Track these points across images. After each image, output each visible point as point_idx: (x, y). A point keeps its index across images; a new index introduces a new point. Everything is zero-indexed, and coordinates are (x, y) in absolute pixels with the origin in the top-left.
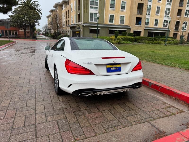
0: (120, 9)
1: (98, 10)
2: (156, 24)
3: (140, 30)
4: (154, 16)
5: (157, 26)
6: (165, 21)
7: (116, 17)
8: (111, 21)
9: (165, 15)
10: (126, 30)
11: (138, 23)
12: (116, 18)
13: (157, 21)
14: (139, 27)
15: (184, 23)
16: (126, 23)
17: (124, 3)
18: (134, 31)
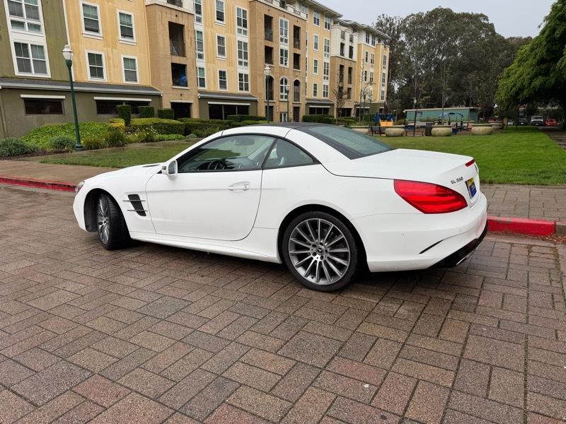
0: (117, 35)
1: (44, 35)
2: (223, 84)
3: (187, 99)
4: (214, 63)
5: (226, 88)
6: (241, 75)
7: (111, 62)
8: (97, 72)
9: (238, 60)
10: (150, 100)
11: (177, 81)
12: (112, 65)
13: (222, 74)
14: (185, 93)
15: (282, 80)
16: (143, 79)
17: (126, 20)
18: (173, 104)
